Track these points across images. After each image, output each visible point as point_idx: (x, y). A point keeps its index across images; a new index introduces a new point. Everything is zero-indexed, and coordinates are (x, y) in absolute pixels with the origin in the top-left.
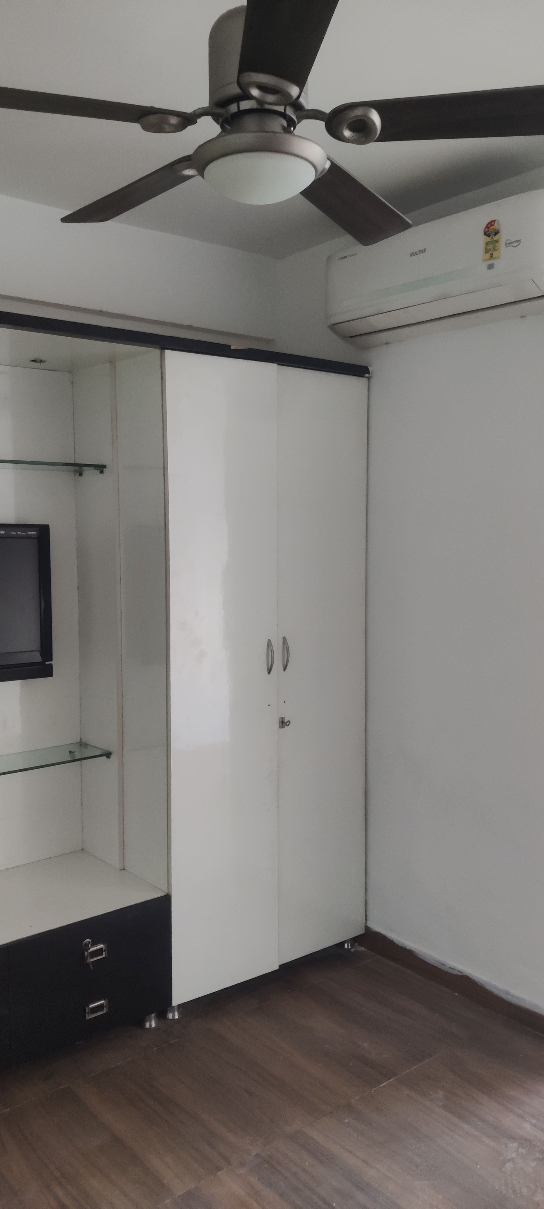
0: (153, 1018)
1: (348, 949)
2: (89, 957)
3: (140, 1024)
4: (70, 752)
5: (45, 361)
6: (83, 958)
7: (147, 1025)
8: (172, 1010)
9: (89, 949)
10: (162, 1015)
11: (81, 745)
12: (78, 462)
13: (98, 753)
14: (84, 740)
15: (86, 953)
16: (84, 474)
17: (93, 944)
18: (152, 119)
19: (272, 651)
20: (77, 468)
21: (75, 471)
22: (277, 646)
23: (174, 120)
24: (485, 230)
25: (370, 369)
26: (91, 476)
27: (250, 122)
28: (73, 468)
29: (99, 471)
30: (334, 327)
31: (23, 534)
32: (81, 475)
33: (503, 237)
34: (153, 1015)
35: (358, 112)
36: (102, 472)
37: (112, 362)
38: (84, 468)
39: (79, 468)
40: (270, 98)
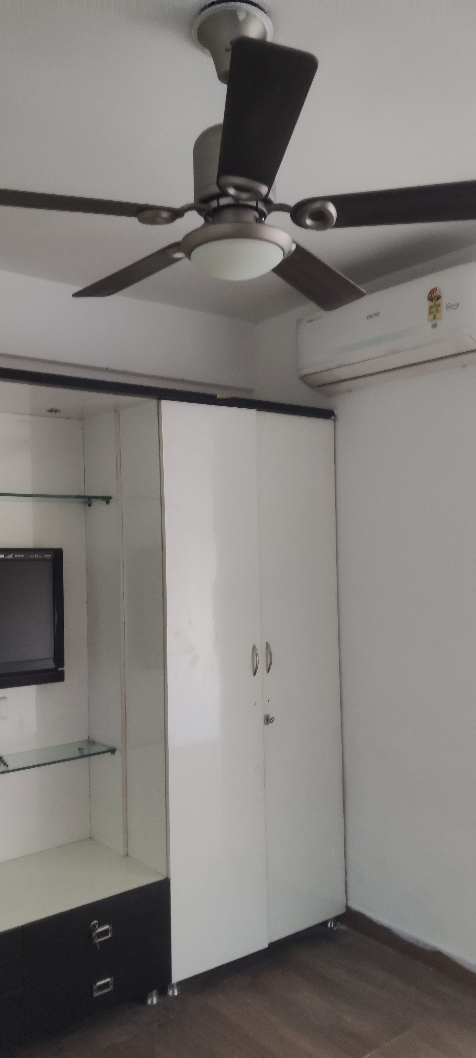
0: (155, 995)
1: (331, 929)
2: (96, 938)
3: (143, 1000)
4: (80, 749)
5: (59, 411)
6: (90, 938)
7: (149, 1002)
8: (172, 987)
9: (97, 930)
10: (162, 992)
11: (89, 743)
12: (87, 494)
13: (104, 749)
14: (91, 738)
15: (94, 934)
16: (93, 504)
17: (101, 925)
18: (148, 214)
19: (257, 655)
20: (87, 500)
21: (85, 503)
22: (261, 651)
23: (165, 215)
24: (429, 295)
25: (336, 412)
26: (98, 506)
27: (229, 215)
28: (83, 500)
29: (106, 502)
30: (304, 379)
31: (39, 557)
32: (90, 505)
33: (444, 301)
34: (155, 992)
35: (318, 205)
36: (108, 503)
37: (117, 410)
38: (92, 500)
39: (88, 500)
40: (244, 195)
